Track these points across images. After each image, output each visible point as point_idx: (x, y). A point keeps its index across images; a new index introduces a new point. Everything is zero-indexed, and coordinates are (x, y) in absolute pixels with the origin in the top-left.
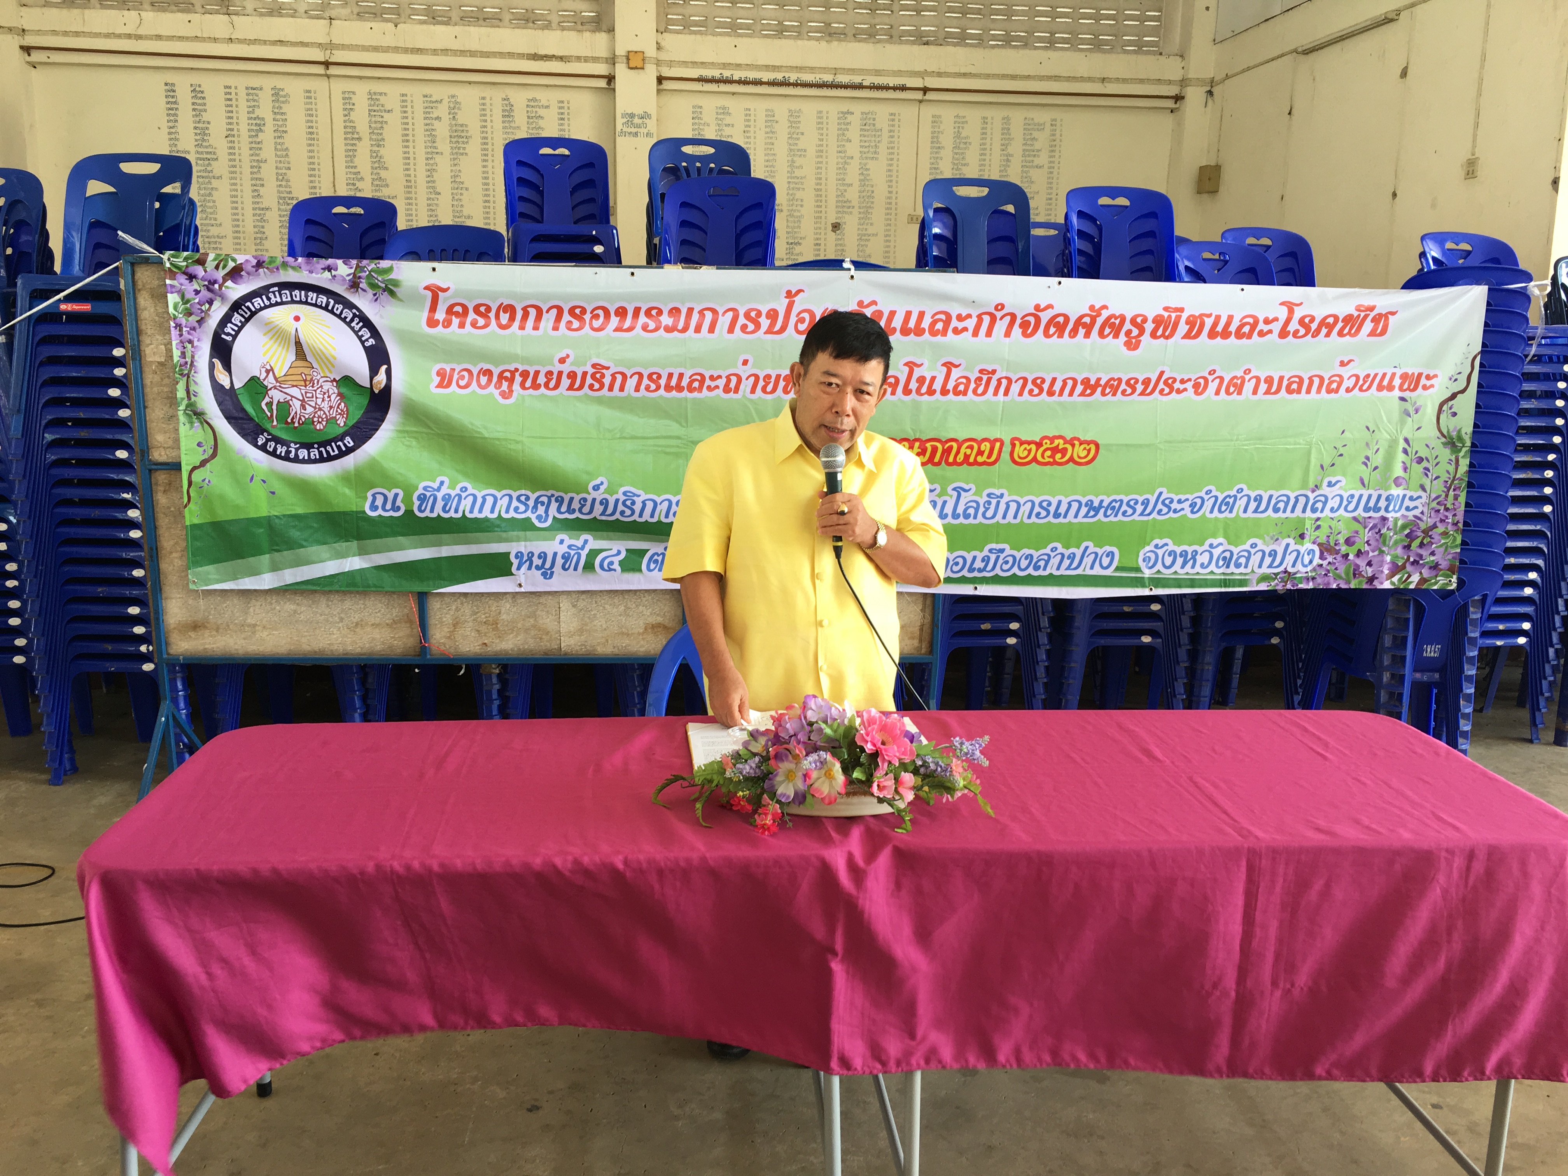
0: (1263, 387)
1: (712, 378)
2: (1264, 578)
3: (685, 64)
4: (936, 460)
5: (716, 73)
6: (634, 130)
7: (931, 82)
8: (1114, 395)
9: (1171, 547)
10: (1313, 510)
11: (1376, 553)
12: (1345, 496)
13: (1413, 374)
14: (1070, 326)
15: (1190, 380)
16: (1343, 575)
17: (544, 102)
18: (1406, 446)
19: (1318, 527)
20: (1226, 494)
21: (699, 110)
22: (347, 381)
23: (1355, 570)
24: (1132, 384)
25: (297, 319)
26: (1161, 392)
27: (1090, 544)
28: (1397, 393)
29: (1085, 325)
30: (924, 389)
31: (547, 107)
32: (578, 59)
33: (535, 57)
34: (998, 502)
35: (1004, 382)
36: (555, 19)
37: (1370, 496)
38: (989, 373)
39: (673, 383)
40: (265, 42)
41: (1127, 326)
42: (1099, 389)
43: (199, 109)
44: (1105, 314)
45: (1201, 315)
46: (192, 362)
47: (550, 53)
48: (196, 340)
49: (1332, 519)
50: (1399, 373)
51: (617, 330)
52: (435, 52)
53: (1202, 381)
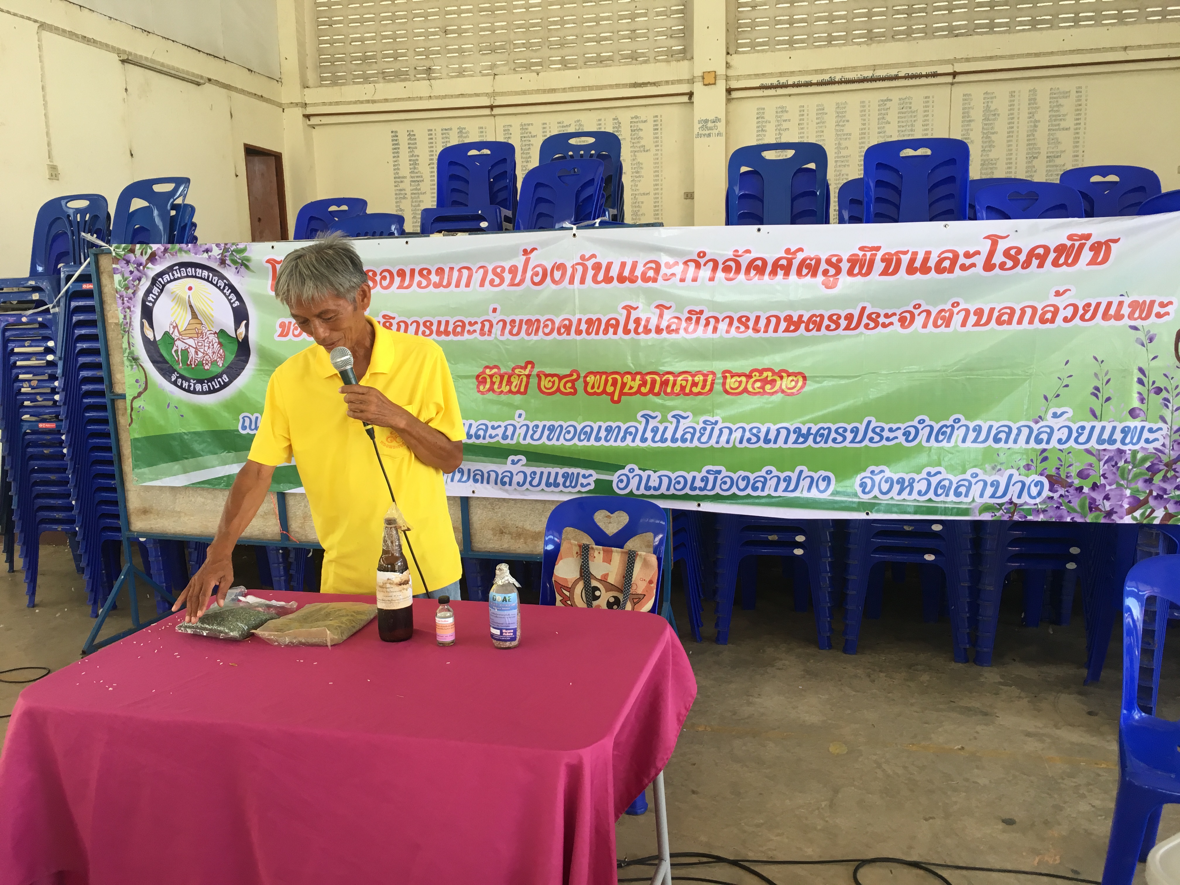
0: (973, 319)
1: (470, 324)
2: (987, 508)
3: (749, 77)
4: (656, 390)
5: (774, 81)
6: (707, 132)
7: (959, 68)
8: (819, 330)
9: (888, 473)
10: (1038, 441)
11: (1114, 486)
12: (1074, 427)
13: (1144, 302)
14: (769, 269)
15: (894, 314)
16: (1078, 509)
17: (643, 118)
18: (1141, 376)
19: (1045, 459)
20: (942, 423)
21: (762, 111)
22: (222, 333)
23: (1090, 504)
24: (835, 319)
25: (190, 288)
26: (867, 326)
27: (804, 468)
28: (1126, 322)
29: (782, 267)
30: (641, 329)
31: (645, 121)
32: (667, 82)
33: (635, 85)
34: (713, 429)
35: (712, 321)
36: (652, 55)
37: (1103, 428)
38: (697, 313)
39: (442, 328)
40: (452, 96)
41: (823, 266)
42: (803, 326)
43: (412, 147)
44: (800, 256)
45: (897, 253)
46: (130, 322)
47: (646, 81)
48: (132, 306)
49: (1061, 450)
50: (1127, 301)
51: (400, 287)
52: (564, 90)
53: (908, 315)
